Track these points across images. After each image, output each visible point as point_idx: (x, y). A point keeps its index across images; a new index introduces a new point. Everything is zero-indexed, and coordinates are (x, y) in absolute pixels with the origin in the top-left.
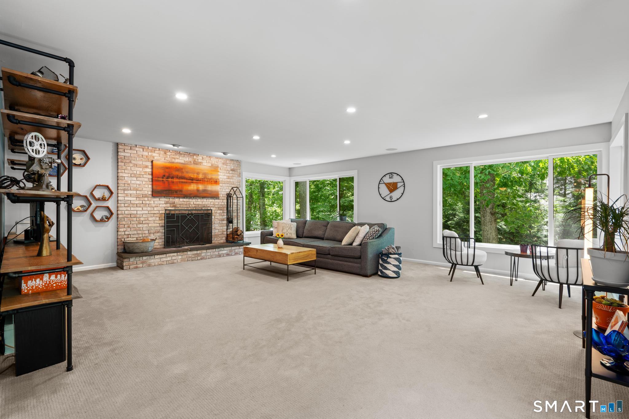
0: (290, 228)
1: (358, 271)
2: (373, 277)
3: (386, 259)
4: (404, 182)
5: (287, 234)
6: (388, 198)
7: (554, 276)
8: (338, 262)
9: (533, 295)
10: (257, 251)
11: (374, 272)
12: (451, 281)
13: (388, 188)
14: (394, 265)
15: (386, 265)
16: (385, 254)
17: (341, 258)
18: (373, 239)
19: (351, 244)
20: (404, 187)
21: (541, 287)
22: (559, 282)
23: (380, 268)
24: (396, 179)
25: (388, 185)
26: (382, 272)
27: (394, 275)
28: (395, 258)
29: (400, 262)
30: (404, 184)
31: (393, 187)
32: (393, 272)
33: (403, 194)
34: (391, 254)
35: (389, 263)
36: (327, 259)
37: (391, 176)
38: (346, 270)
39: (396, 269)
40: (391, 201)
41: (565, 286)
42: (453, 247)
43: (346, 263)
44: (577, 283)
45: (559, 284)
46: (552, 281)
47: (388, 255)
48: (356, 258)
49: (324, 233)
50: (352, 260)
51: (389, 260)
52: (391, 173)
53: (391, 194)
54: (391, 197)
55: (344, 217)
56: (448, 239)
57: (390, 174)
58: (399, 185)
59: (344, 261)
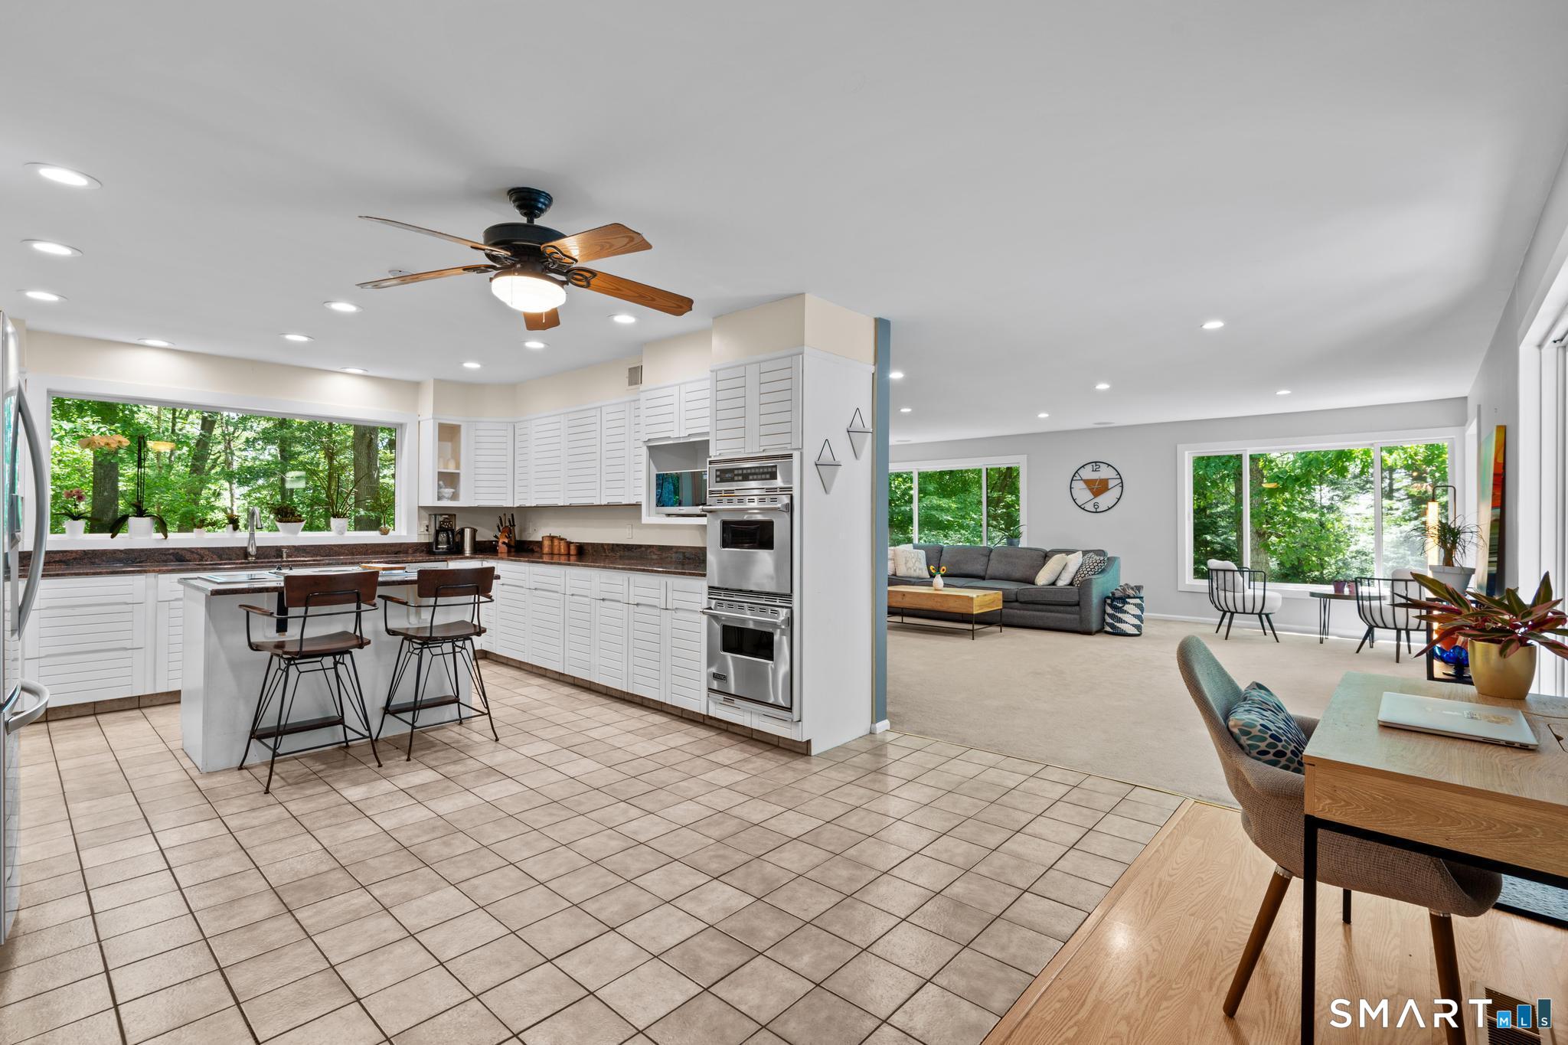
0: (918, 560)
1: (1073, 626)
2: (1097, 635)
3: (1121, 605)
4: (1121, 478)
5: (915, 570)
6: (1090, 507)
7: (1389, 621)
8: (1035, 613)
9: (1358, 652)
10: (904, 595)
11: (1099, 627)
12: (1226, 639)
13: (1091, 490)
14: (1133, 615)
15: (1120, 615)
16: (1119, 598)
17: (1040, 607)
18: (1094, 574)
19: (1054, 584)
20: (1122, 486)
21: (1367, 641)
22: (1396, 628)
23: (1109, 620)
24: (1105, 473)
25: (1089, 483)
26: (1112, 626)
27: (1135, 631)
28: (1135, 605)
29: (1142, 610)
30: (1122, 482)
31: (1098, 488)
32: (1133, 625)
33: (1119, 499)
34: (1129, 597)
35: (1125, 612)
36: (1011, 608)
37: (1095, 468)
38: (1052, 625)
39: (1137, 622)
40: (1096, 512)
41: (1403, 634)
42: (1229, 586)
43: (1049, 614)
44: (1420, 628)
45: (1395, 631)
46: (1386, 627)
47: (1124, 599)
48: (1070, 605)
49: (983, 567)
50: (1062, 608)
51: (1127, 607)
52: (1096, 462)
53: (1096, 500)
54: (1096, 505)
55: (1016, 540)
56: (1221, 574)
57: (1094, 464)
58: (1111, 484)
59: (1046, 611)
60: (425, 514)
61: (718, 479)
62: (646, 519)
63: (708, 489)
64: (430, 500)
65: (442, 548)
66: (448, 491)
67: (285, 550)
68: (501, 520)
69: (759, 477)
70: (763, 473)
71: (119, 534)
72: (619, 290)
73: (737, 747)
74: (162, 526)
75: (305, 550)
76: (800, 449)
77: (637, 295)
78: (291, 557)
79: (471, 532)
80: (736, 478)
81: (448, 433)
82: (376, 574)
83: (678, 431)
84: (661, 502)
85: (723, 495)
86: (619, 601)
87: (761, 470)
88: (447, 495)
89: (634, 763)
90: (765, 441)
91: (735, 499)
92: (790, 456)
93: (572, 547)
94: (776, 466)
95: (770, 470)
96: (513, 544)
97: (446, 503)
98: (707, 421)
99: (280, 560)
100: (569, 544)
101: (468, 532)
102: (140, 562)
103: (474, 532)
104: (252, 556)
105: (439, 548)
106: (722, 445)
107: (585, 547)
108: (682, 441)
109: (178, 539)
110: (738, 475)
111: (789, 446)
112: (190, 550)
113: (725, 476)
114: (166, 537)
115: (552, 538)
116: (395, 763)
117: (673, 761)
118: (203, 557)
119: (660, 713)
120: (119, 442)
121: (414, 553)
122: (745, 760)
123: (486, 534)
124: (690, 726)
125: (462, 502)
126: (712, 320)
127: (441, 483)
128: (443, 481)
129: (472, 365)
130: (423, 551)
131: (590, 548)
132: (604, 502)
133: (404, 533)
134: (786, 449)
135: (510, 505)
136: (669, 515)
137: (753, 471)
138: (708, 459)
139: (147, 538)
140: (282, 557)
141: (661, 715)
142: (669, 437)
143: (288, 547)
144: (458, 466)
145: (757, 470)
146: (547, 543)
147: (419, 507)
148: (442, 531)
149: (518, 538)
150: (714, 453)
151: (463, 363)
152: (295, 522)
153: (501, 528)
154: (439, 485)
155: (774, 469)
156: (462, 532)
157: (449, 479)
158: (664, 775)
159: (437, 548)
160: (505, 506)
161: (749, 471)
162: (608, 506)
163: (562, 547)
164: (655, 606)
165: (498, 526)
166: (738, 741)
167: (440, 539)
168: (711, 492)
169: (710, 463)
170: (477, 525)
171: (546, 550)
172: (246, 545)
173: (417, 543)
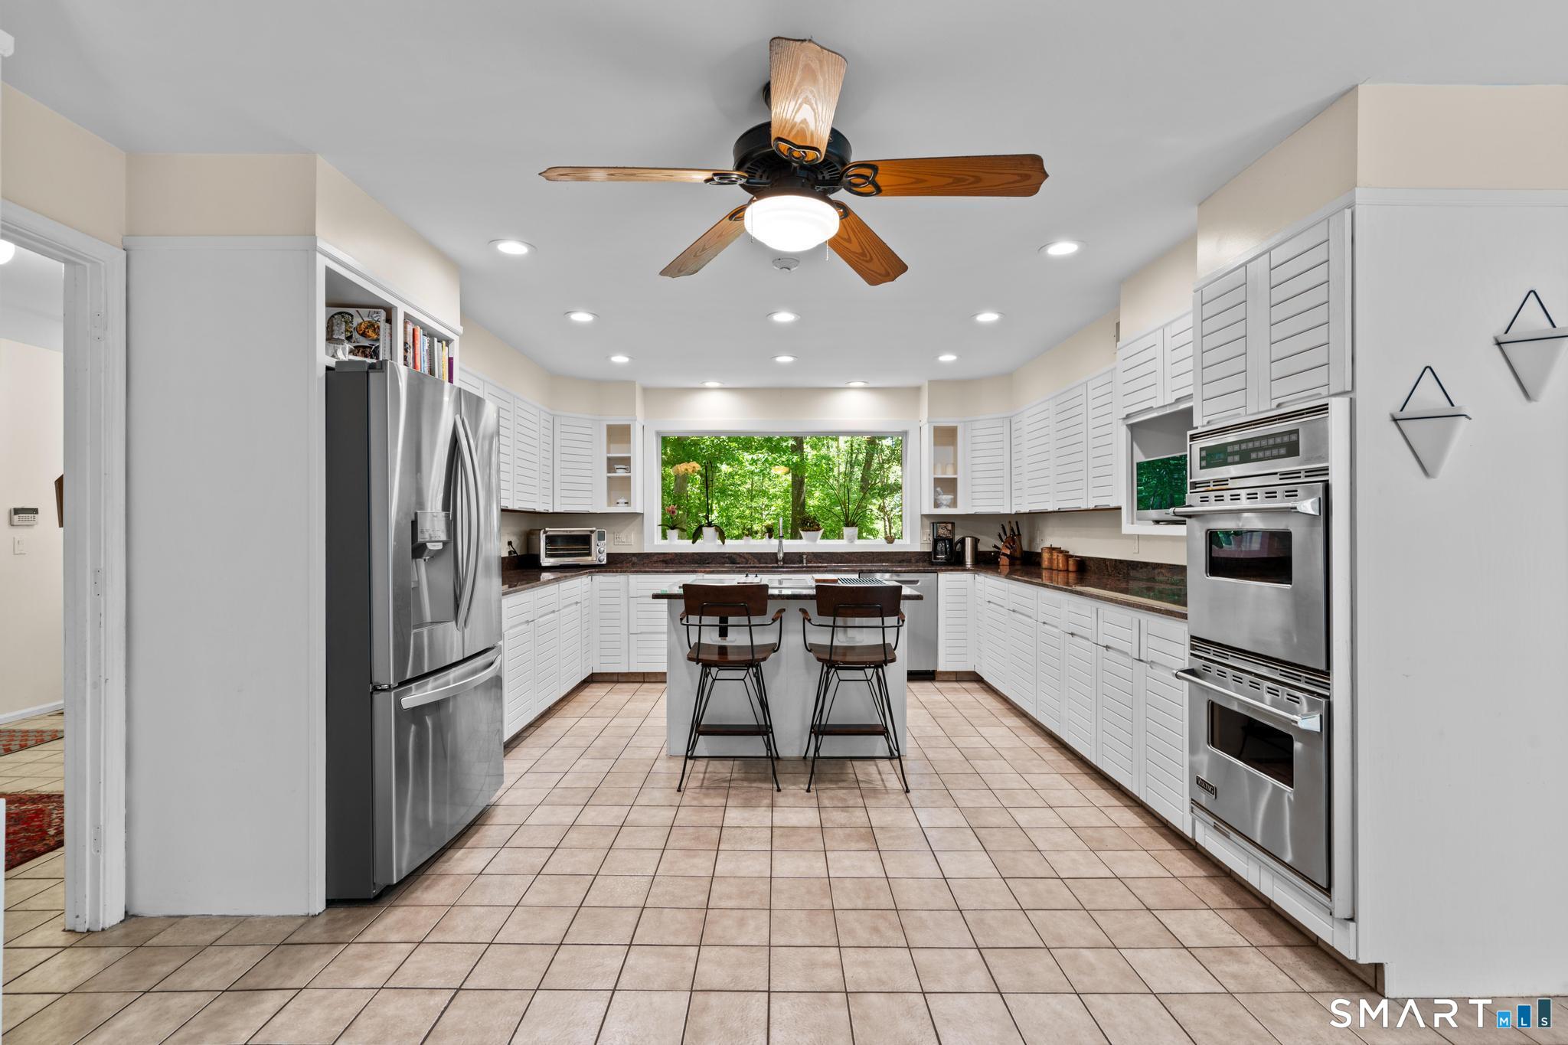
60: (927, 522)
61: (1204, 463)
62: (1128, 527)
63: (1189, 481)
64: (929, 509)
65: (942, 559)
66: (946, 498)
67: (805, 556)
68: (1003, 528)
69: (1268, 453)
70: (1276, 446)
71: (698, 541)
72: (919, 181)
73: (1229, 916)
74: (722, 537)
75: (821, 556)
76: (1350, 393)
77: (951, 180)
78: (810, 562)
79: (972, 541)
80: (1230, 459)
81: (945, 436)
82: (766, 587)
83: (1160, 400)
84: (1143, 503)
85: (1212, 488)
86: (1088, 639)
87: (1271, 442)
88: (945, 502)
89: (1040, 885)
90: (1281, 389)
91: (1227, 494)
92: (1324, 408)
93: (1071, 562)
94: (1296, 432)
95: (1286, 439)
96: (1018, 554)
97: (944, 511)
98: (1189, 378)
99: (801, 565)
100: (1067, 556)
101: (968, 541)
102: (708, 563)
103: (976, 541)
104: (780, 561)
105: (938, 559)
106: (1212, 407)
107: (1087, 563)
108: (1168, 411)
109: (733, 546)
110: (1233, 453)
111: (1324, 391)
112: (739, 555)
113: (1214, 457)
114: (724, 543)
115: (1052, 549)
116: (794, 790)
117: (1102, 901)
118: (747, 561)
119: (1137, 809)
120: (694, 467)
121: (917, 562)
122: (1228, 950)
123: (987, 545)
124: (1170, 847)
125: (960, 510)
126: (1195, 210)
127: (939, 489)
128: (941, 488)
129: (948, 358)
130: (925, 561)
131: (1092, 564)
132: (1091, 506)
133: (909, 542)
134: (1318, 396)
135: (1007, 511)
136: (1157, 522)
137: (1257, 444)
138: (1189, 433)
139: (713, 544)
140: (802, 562)
141: (1136, 813)
142: (1152, 407)
143: (808, 554)
144: (955, 473)
145: (1264, 443)
146: (1046, 556)
147: (922, 515)
148: (940, 540)
149: (1025, 548)
150: (1199, 422)
151: (938, 356)
152: (813, 531)
153: (1004, 538)
154: (935, 491)
155: (1294, 437)
156: (963, 541)
157: (947, 486)
158: (1073, 927)
159: (935, 558)
160: (1002, 512)
161: (1250, 445)
162: (1096, 510)
163: (1060, 561)
164: (1127, 654)
165: (1000, 536)
166: (1239, 903)
167: (939, 548)
168: (1194, 485)
169: (1193, 438)
170: (981, 534)
171: (1045, 563)
172: (776, 551)
173: (919, 552)
